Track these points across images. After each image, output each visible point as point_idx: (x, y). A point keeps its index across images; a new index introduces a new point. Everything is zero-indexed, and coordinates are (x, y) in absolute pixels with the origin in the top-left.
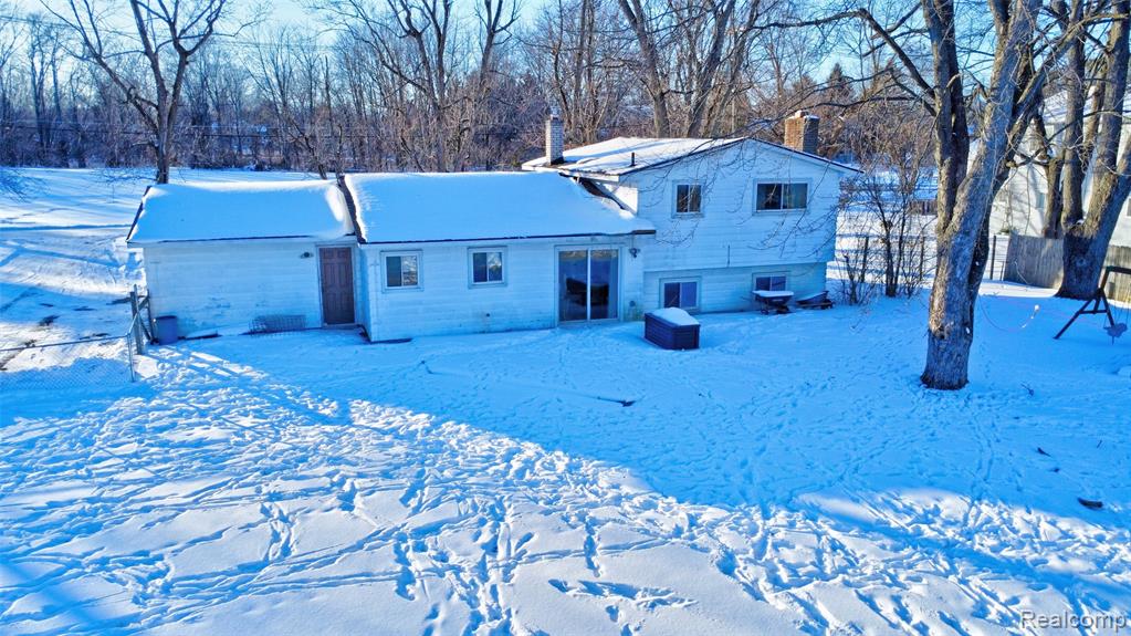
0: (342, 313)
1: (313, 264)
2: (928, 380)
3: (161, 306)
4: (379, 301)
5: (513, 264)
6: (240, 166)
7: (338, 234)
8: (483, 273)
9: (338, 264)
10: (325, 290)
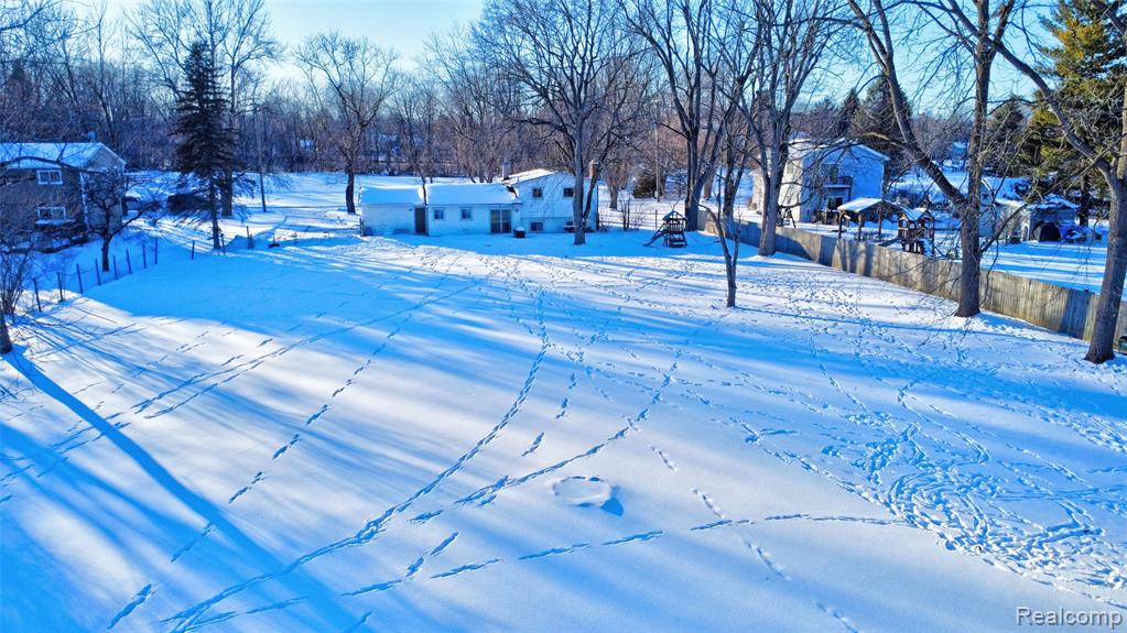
0: (421, 229)
1: (412, 214)
2: (576, 243)
3: (367, 224)
4: (432, 223)
5: (475, 213)
6: (379, 172)
7: (420, 203)
8: (465, 215)
9: (420, 213)
10: (416, 222)
